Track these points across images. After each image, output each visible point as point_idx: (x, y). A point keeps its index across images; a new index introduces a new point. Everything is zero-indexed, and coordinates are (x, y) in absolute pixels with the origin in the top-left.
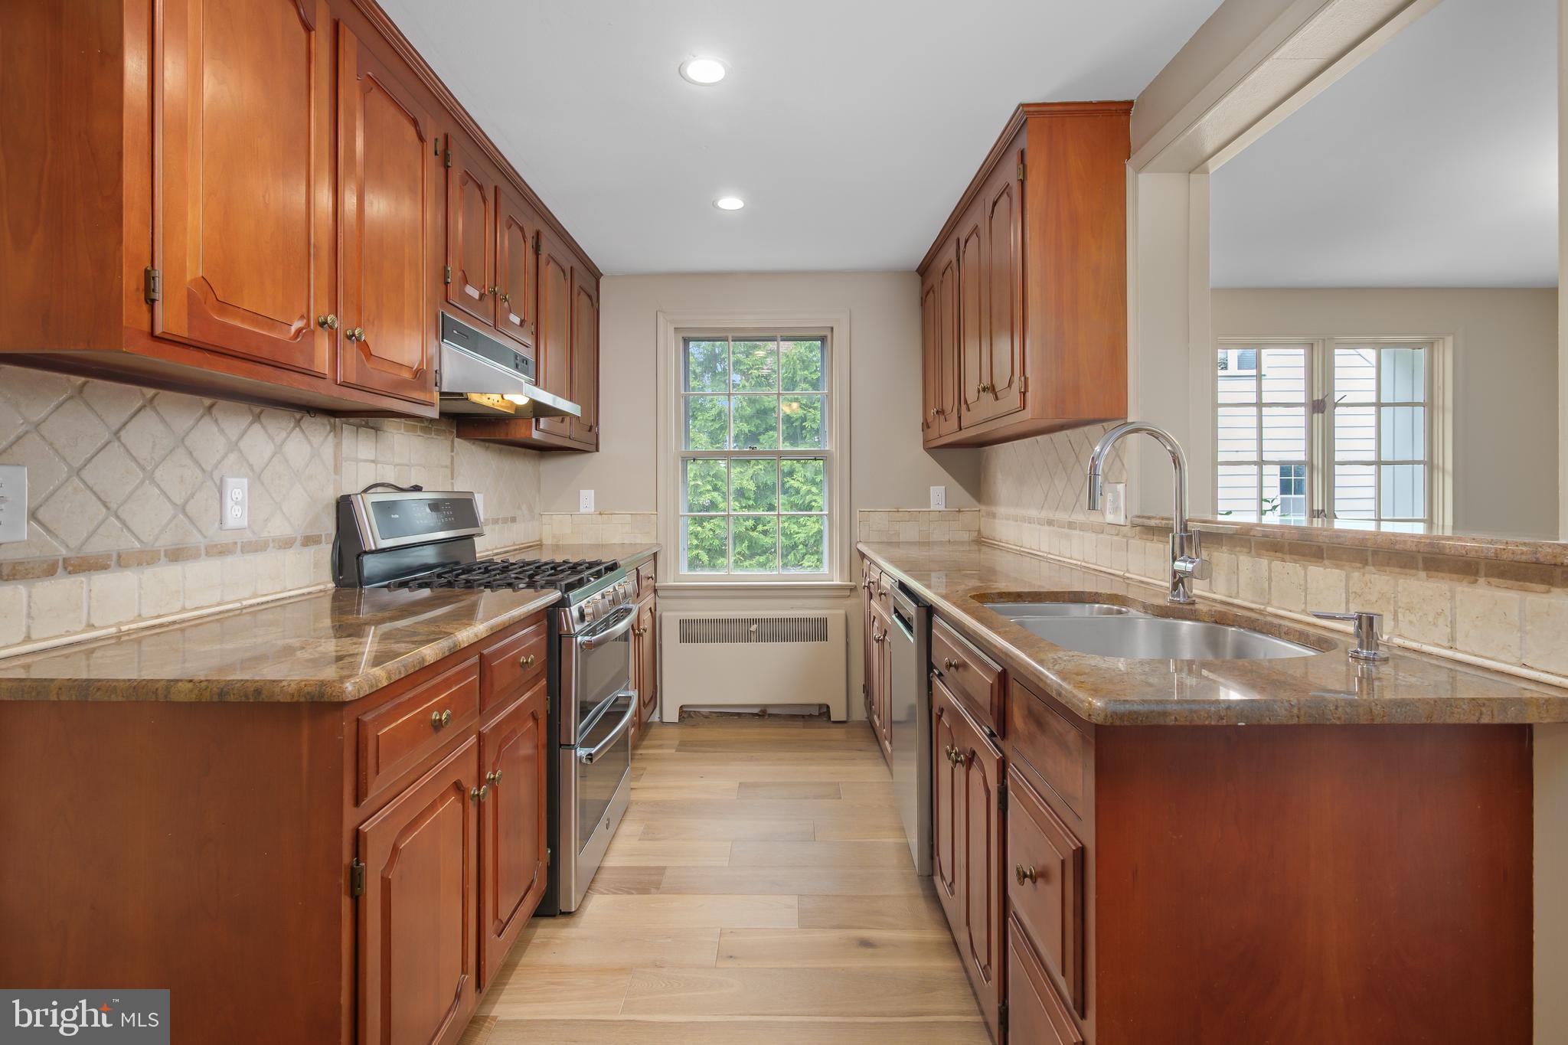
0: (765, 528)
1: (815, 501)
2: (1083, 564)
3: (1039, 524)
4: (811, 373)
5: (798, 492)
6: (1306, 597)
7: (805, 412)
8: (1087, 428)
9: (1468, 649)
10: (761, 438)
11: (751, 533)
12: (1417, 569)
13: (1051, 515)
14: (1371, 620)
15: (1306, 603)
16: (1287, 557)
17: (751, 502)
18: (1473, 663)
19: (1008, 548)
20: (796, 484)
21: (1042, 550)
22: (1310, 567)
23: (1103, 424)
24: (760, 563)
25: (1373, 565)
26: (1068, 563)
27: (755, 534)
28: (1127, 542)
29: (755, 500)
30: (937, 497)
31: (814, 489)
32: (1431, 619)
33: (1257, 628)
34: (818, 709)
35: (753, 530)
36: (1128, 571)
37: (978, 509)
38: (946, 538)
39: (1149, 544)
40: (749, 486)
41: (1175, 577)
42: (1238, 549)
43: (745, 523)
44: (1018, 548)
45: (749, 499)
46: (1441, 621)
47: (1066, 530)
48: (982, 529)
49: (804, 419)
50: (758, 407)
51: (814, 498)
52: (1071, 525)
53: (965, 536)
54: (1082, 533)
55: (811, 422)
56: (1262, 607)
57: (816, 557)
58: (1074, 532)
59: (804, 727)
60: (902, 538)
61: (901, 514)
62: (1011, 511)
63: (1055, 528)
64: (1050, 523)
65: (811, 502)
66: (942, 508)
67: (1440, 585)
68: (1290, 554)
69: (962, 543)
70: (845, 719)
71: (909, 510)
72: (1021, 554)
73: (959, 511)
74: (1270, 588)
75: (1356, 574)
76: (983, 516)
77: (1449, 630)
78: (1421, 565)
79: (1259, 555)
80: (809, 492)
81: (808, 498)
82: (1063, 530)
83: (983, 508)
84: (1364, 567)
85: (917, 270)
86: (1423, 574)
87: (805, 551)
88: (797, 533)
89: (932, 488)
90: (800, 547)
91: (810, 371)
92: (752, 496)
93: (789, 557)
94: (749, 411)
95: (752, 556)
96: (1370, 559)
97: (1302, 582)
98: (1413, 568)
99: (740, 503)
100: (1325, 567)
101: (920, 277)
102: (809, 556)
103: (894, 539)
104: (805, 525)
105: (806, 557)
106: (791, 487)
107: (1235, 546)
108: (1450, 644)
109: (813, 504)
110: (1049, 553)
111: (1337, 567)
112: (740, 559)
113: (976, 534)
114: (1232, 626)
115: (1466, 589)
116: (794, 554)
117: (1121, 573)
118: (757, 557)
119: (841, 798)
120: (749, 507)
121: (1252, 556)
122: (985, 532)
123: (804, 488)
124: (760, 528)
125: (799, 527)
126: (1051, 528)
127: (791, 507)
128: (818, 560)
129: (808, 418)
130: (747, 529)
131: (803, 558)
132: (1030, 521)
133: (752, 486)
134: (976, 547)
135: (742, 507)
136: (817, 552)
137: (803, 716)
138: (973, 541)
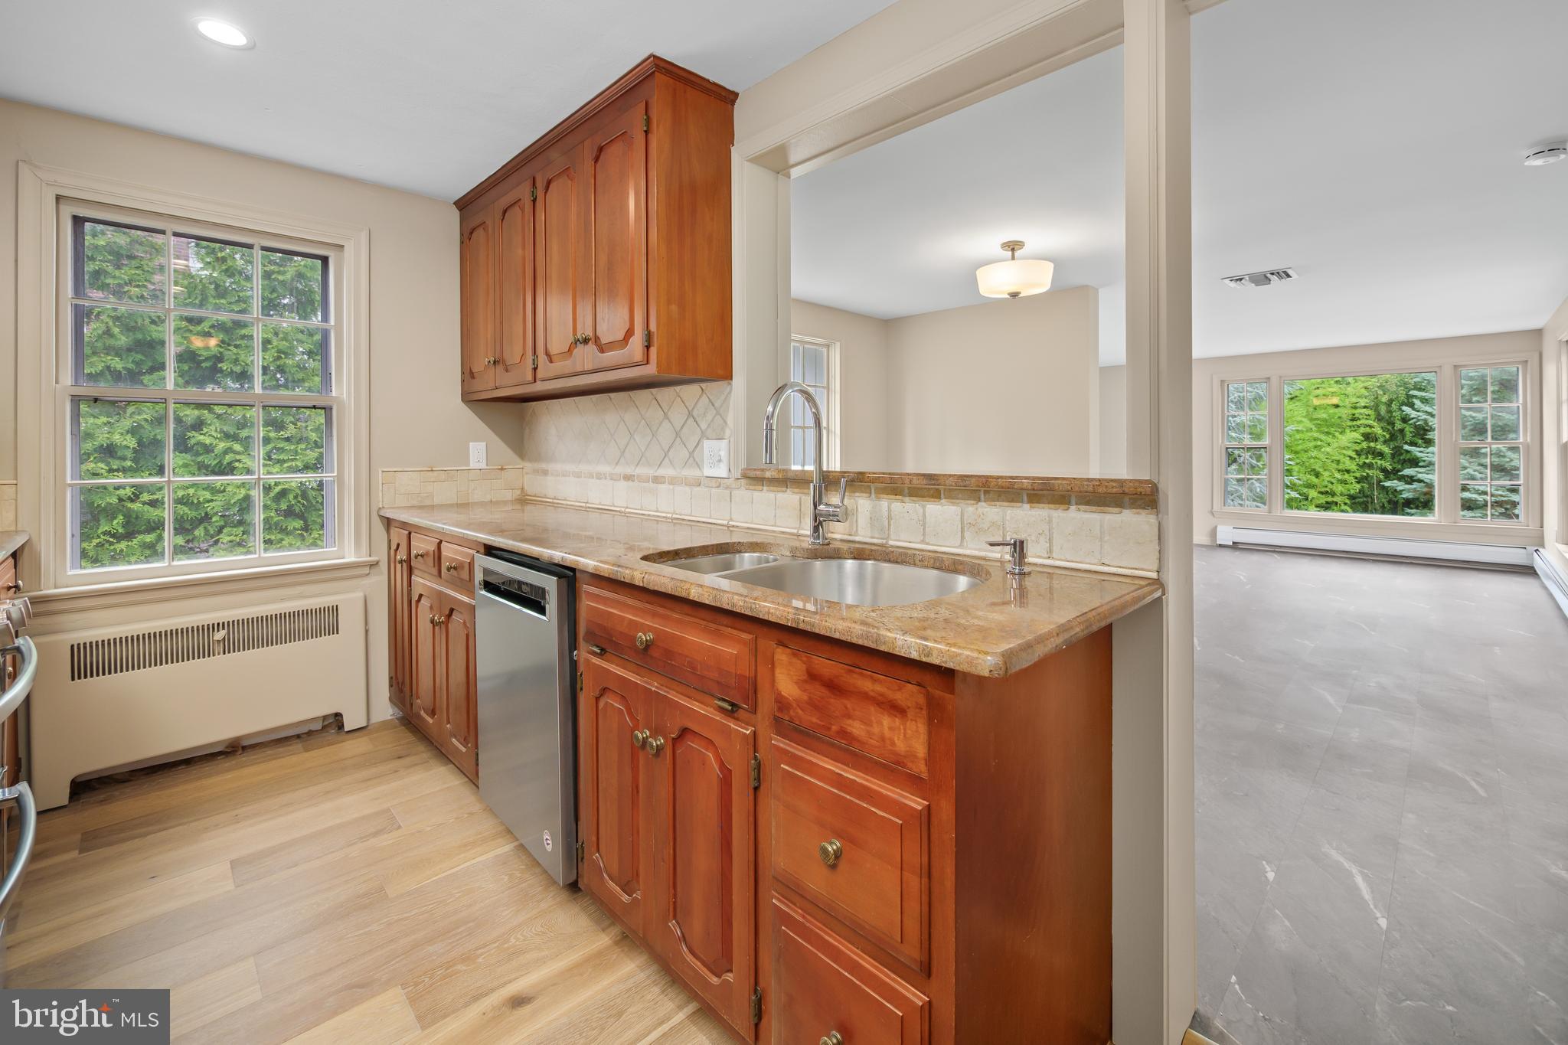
0: (155, 497)
1: (239, 461)
2: (675, 516)
3: (611, 479)
4: (230, 303)
5: (208, 449)
6: (924, 529)
7: (221, 350)
8: (678, 388)
9: (1063, 558)
10: (146, 379)
11: (129, 505)
12: (1022, 502)
13: (629, 471)
14: (1022, 542)
15: (924, 534)
16: (907, 499)
17: (128, 463)
18: (1068, 567)
19: (567, 505)
20: (208, 441)
21: (616, 505)
22: (928, 506)
23: (701, 385)
24: (145, 543)
25: (985, 501)
26: (654, 516)
27: (136, 506)
28: (731, 493)
29: (135, 460)
30: (478, 453)
31: (237, 447)
32: (1033, 538)
33: (892, 559)
34: (321, 722)
35: (132, 501)
36: (731, 520)
37: (521, 467)
38: (488, 498)
39: (756, 494)
40: (125, 443)
41: (816, 521)
42: (857, 494)
43: (118, 492)
44: (584, 504)
45: (124, 459)
46: (1042, 539)
47: (651, 485)
48: (526, 488)
49: (219, 358)
50: (140, 336)
51: (238, 457)
52: (657, 480)
53: (509, 495)
54: (671, 487)
55: (231, 363)
56: (884, 541)
57: (242, 529)
58: (660, 486)
59: (307, 750)
60: (437, 501)
61: (435, 473)
62: (570, 467)
63: (636, 483)
64: (628, 478)
65: (231, 463)
66: (483, 465)
67: (1041, 513)
68: (910, 496)
69: (505, 503)
70: (364, 725)
71: (445, 469)
72: (587, 510)
73: (502, 469)
74: (889, 525)
75: (971, 509)
76: (527, 473)
77: (1048, 545)
78: (1025, 498)
79: (878, 499)
80: (227, 451)
81: (228, 458)
82: (645, 484)
83: (528, 465)
84: (977, 504)
85: (455, 203)
86: (1027, 506)
87: (222, 523)
88: (212, 501)
89: (471, 443)
90: (214, 519)
91: (229, 300)
92: (129, 454)
93: (197, 533)
94: (123, 340)
95: (129, 536)
96: (982, 496)
97: (921, 518)
98: (1019, 502)
99: (108, 464)
100: (941, 504)
101: (457, 213)
102: (230, 529)
103: (428, 502)
104: (224, 491)
105: (225, 531)
106: (199, 443)
107: (854, 492)
108: (1047, 556)
109: (237, 464)
110: (627, 508)
111: (953, 504)
112: (108, 541)
113: (519, 492)
114: (869, 559)
115: (1061, 514)
116: (205, 528)
117: (726, 522)
118: (140, 537)
119: (400, 827)
120: (124, 470)
121: (871, 500)
122: (529, 489)
123: (222, 446)
124: (145, 497)
125: (212, 494)
126: (630, 483)
127: (199, 469)
128: (244, 533)
129: (226, 358)
130: (121, 500)
131: (220, 531)
132: (599, 476)
133: (132, 442)
134: (518, 507)
135: (111, 471)
136: (241, 523)
137: (298, 736)
138: (518, 499)
